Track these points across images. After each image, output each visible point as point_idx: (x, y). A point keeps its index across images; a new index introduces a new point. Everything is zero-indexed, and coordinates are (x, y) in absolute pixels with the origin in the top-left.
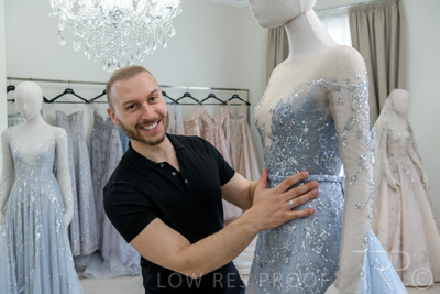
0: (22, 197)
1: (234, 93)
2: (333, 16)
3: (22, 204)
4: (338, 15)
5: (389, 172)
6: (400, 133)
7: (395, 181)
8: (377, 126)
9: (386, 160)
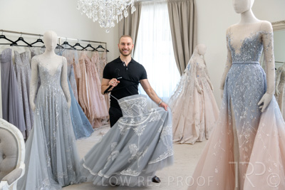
0: (49, 94)
1: (99, 44)
3: (48, 97)
4: (161, 3)
5: (198, 84)
6: (202, 65)
7: (201, 89)
8: (191, 61)
9: (196, 79)
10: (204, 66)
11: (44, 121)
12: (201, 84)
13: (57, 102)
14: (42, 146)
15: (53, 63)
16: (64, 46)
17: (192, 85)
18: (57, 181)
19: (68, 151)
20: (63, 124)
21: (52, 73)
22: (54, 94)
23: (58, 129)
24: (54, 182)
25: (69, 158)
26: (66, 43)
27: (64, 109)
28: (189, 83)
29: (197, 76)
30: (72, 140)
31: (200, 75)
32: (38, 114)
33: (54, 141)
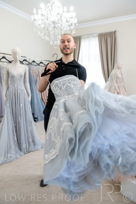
0: (15, 91)
2: (92, 37)
3: (15, 93)
4: (94, 37)
5: (117, 88)
6: (120, 75)
7: (119, 91)
8: (113, 73)
9: (116, 84)
10: (121, 76)
11: (12, 109)
12: (119, 87)
13: (21, 96)
14: (11, 127)
15: (19, 70)
16: (32, 63)
17: (113, 88)
18: (20, 150)
19: (29, 129)
20: (25, 111)
21: (17, 77)
22: (19, 91)
23: (22, 115)
24: (18, 150)
25: (29, 134)
26: (34, 61)
27: (26, 102)
28: (111, 87)
29: (117, 83)
30: (31, 122)
31: (118, 82)
32: (8, 104)
33: (19, 123)
